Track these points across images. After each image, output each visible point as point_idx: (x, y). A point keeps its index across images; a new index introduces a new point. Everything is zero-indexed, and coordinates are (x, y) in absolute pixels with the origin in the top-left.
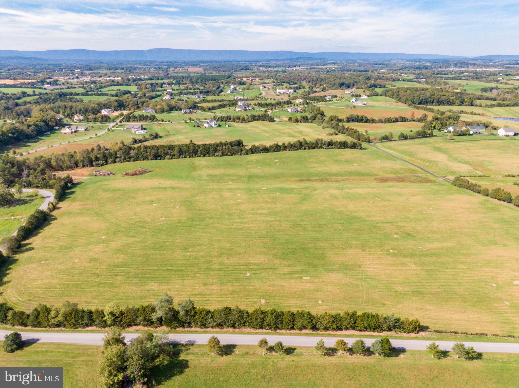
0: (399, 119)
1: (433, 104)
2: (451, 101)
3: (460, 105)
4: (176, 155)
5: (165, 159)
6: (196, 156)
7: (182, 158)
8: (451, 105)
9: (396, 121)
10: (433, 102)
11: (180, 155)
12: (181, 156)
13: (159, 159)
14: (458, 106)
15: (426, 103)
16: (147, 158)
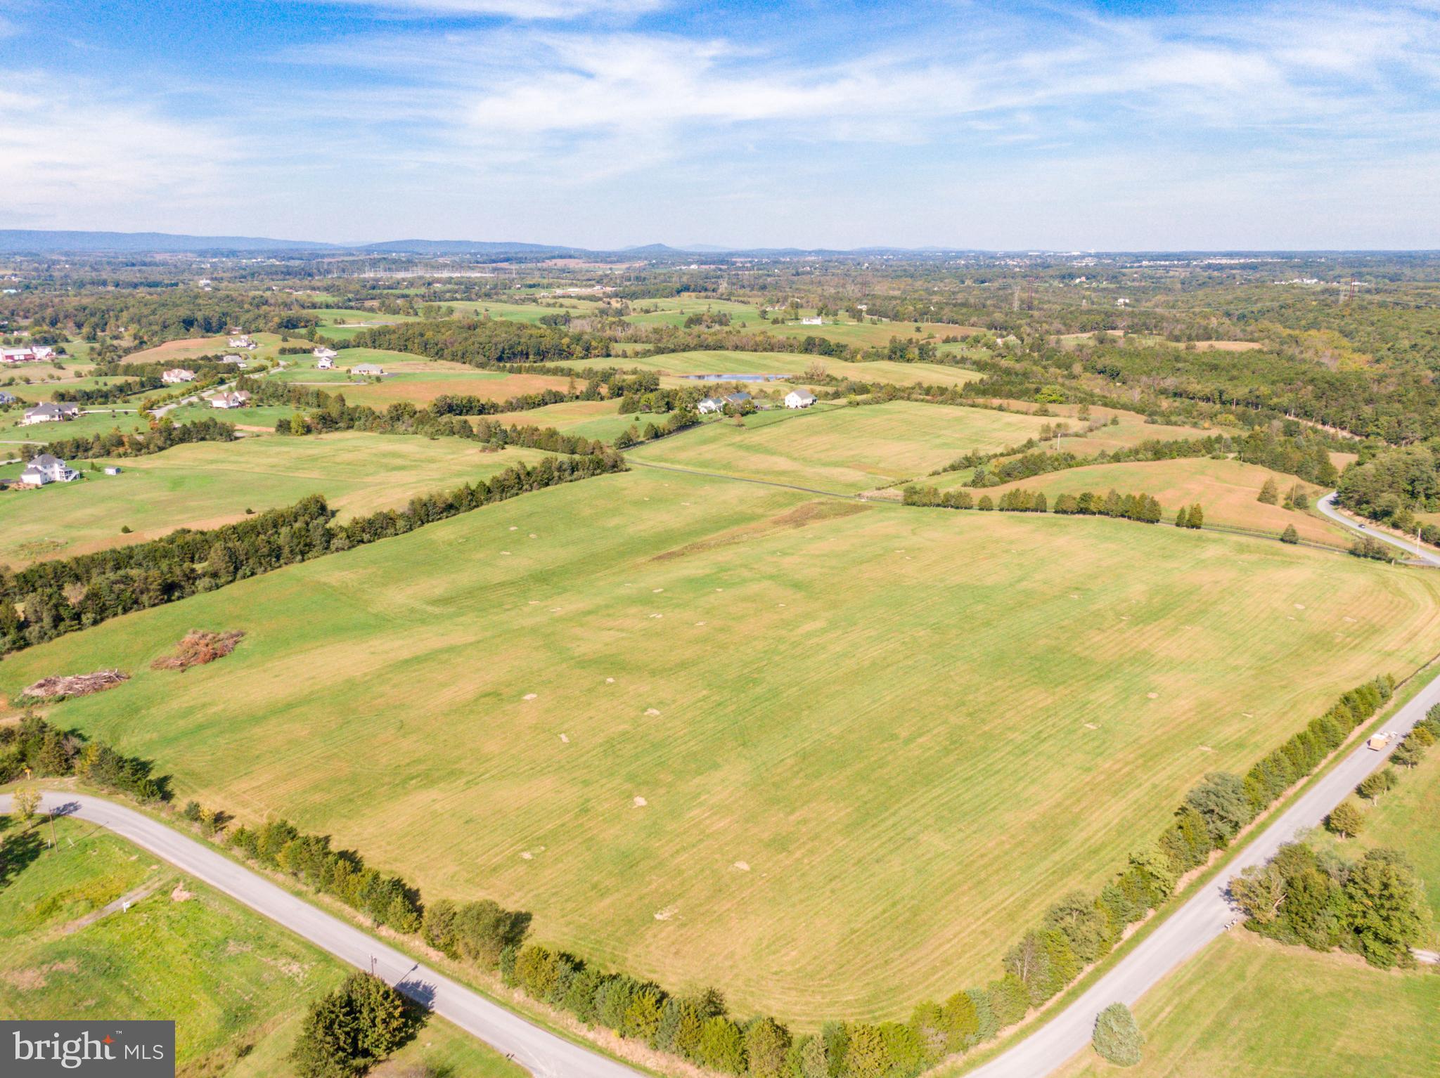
0: (547, 398)
1: (527, 358)
2: (565, 347)
3: (585, 357)
4: (223, 572)
5: (193, 592)
6: (282, 561)
7: (244, 577)
8: (567, 358)
9: (544, 403)
10: (527, 355)
11: (236, 569)
12: (240, 573)
13: (179, 598)
14: (582, 358)
15: (514, 355)
16: (136, 602)
